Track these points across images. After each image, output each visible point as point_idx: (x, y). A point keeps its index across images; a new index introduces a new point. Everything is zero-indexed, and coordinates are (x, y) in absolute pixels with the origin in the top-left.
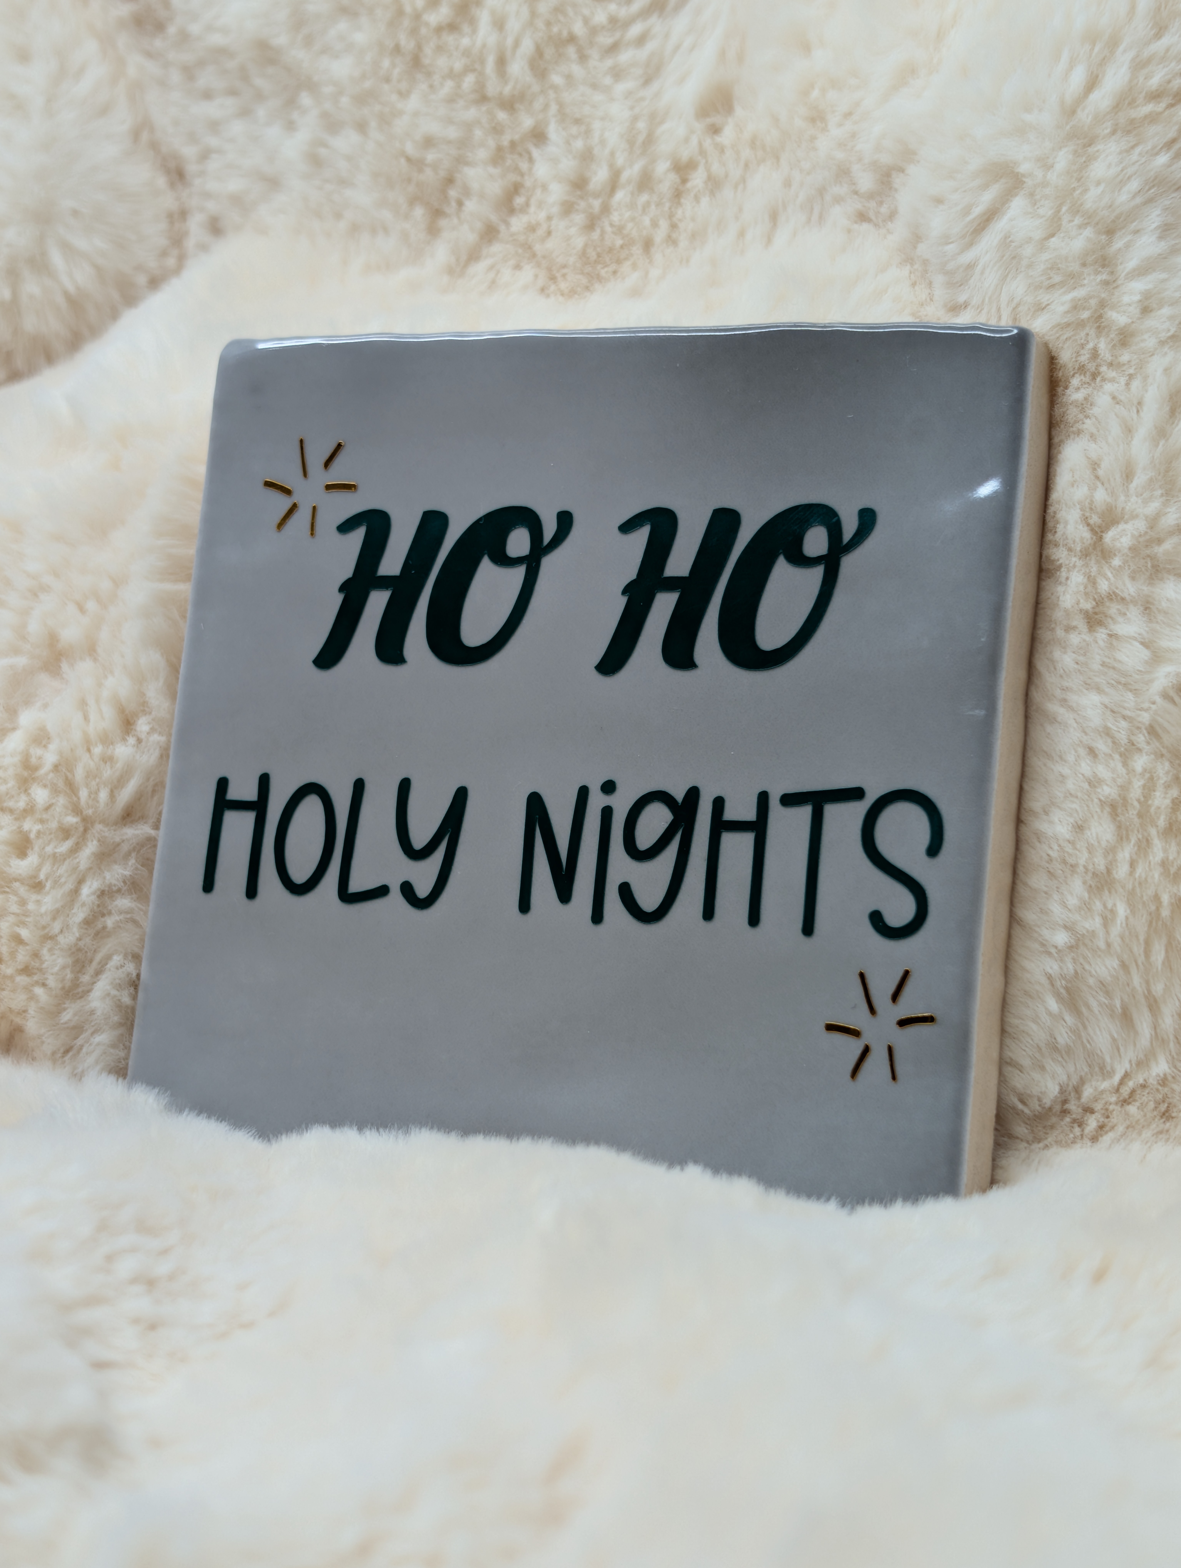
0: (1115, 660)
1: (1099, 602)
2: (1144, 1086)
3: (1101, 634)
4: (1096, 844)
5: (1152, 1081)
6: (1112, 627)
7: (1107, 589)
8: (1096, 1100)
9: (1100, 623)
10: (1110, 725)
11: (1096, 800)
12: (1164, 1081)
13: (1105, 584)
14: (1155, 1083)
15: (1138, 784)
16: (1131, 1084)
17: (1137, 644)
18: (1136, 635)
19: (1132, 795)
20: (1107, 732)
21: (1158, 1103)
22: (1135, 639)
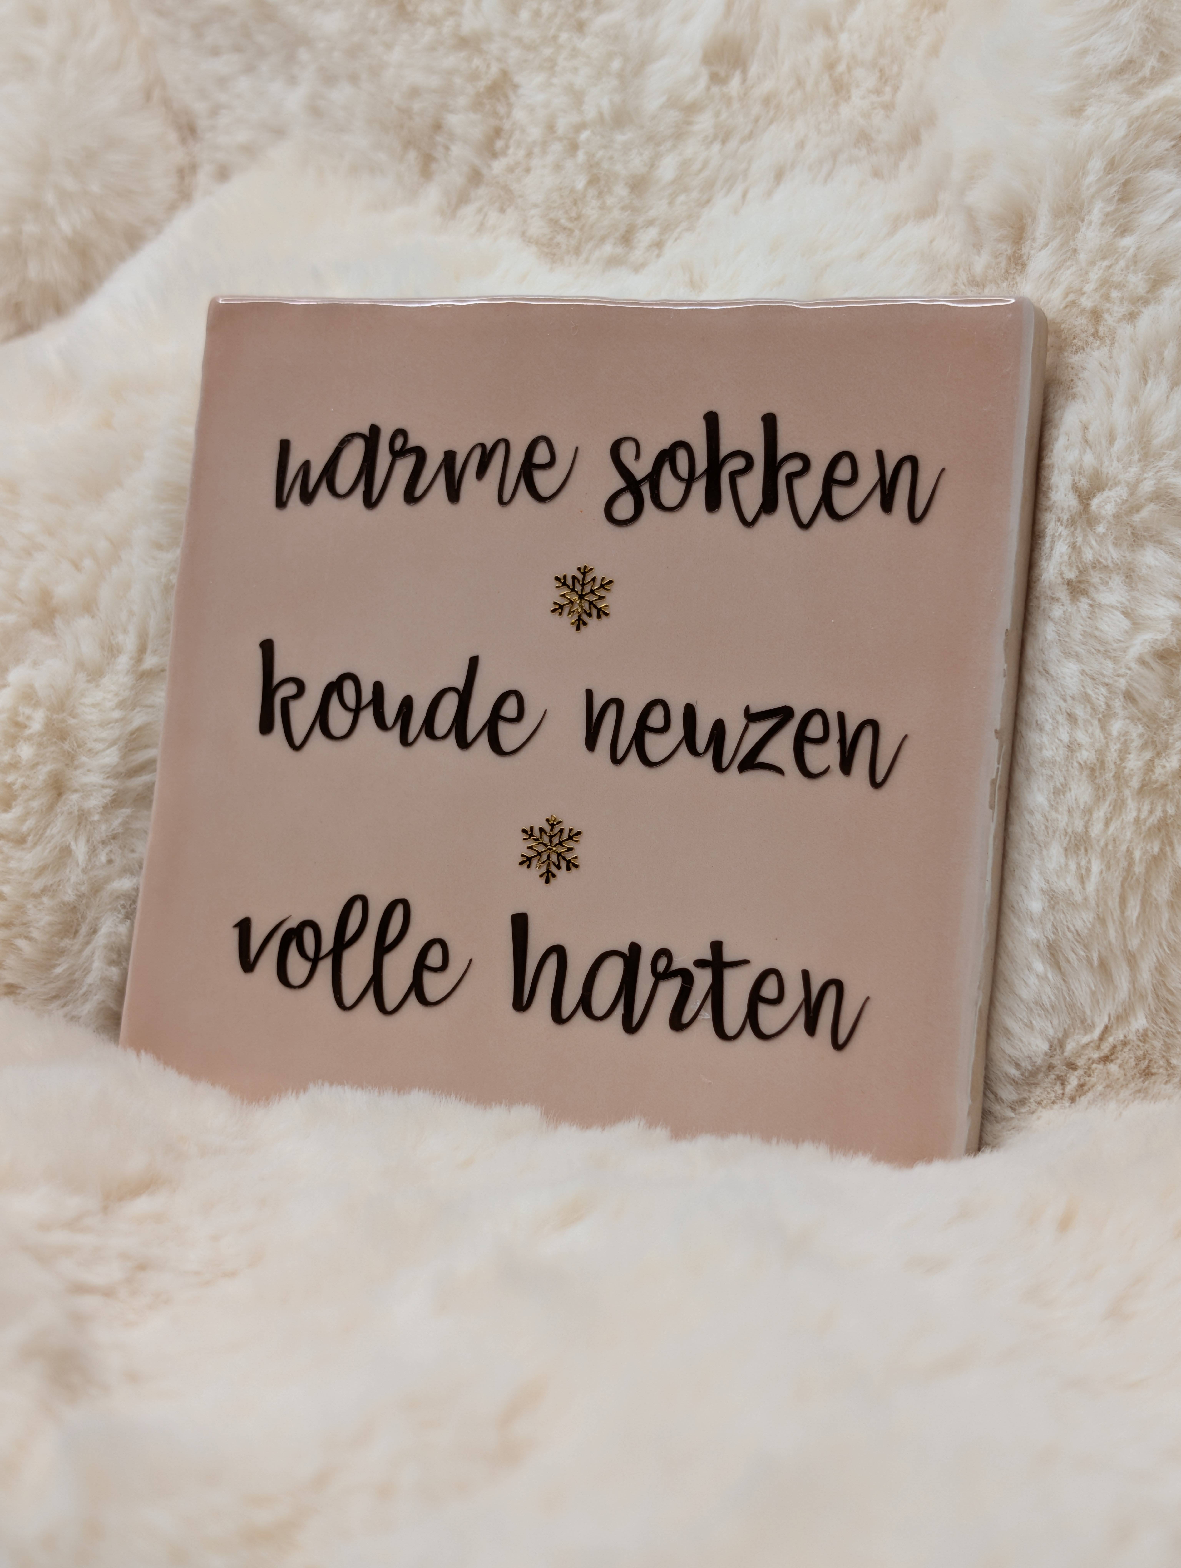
0: (1097, 629)
1: (1083, 572)
2: (1125, 1044)
3: (1084, 604)
4: (1074, 806)
5: (1132, 1037)
6: (1095, 596)
7: (1091, 559)
8: (1079, 1055)
9: (1085, 593)
10: (1089, 692)
11: (1075, 764)
12: (1144, 1037)
13: (1089, 553)
14: (1135, 1038)
15: (1114, 747)
16: (1111, 1040)
17: (1118, 613)
18: (1118, 605)
19: (1109, 758)
20: (1086, 698)
21: (1138, 1060)
22: (1117, 608)
